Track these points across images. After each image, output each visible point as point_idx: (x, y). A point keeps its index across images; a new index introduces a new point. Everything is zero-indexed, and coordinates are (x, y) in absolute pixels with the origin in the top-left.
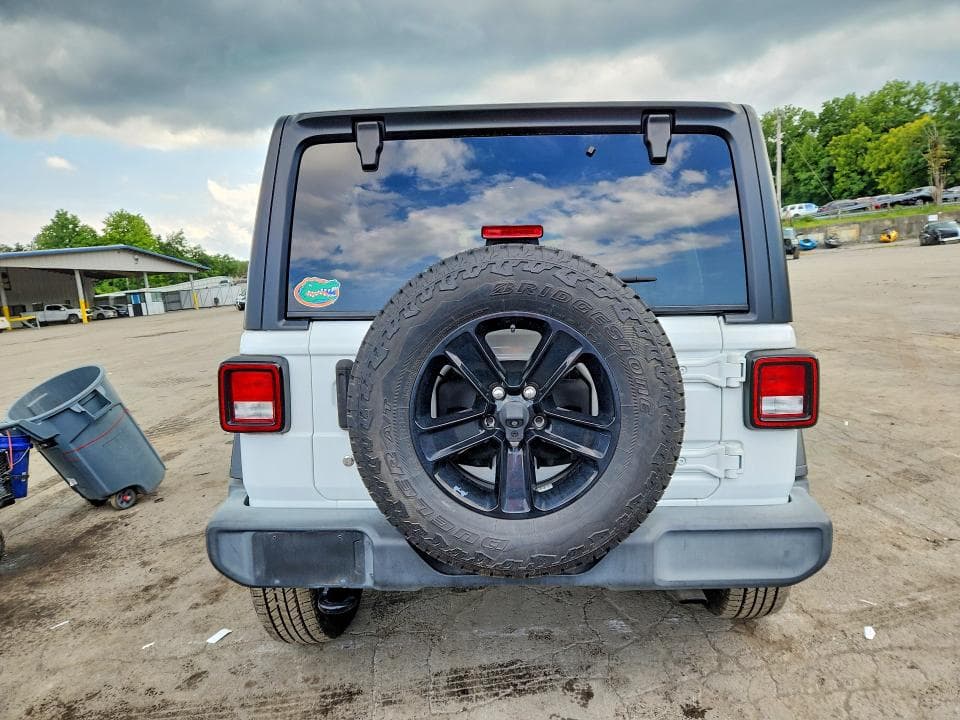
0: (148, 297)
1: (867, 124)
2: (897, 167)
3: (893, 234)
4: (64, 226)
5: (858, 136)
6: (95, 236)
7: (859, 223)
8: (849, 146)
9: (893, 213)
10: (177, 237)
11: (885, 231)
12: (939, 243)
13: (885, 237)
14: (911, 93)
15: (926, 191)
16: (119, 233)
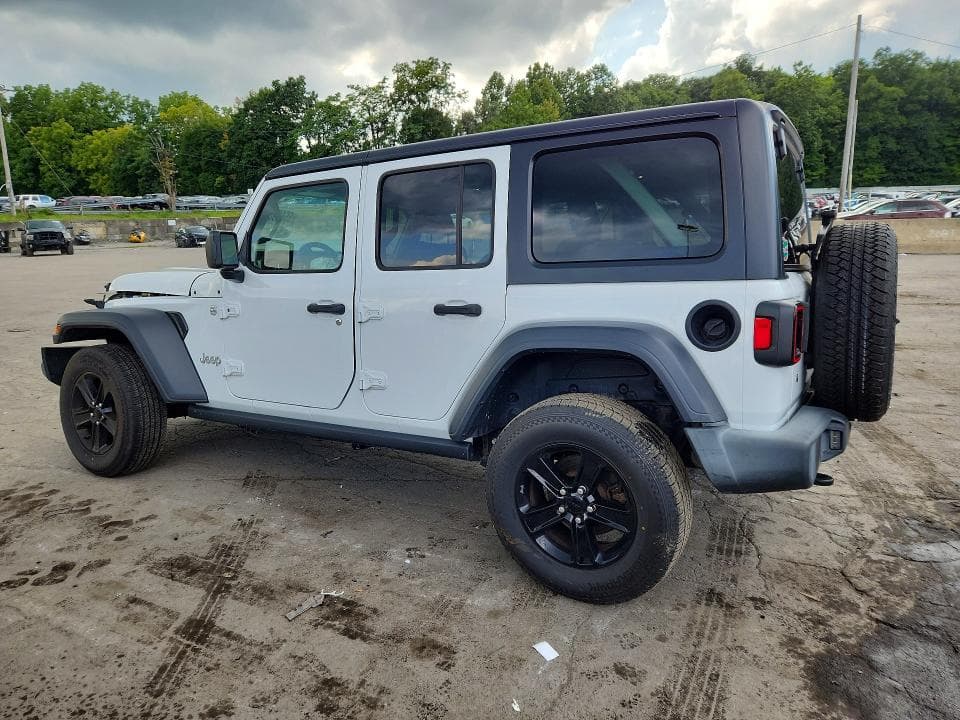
1: (67, 120)
2: (106, 170)
3: (143, 235)
5: (59, 130)
7: (105, 222)
8: (50, 140)
9: (135, 215)
11: (134, 232)
12: (196, 246)
13: (135, 237)
14: (107, 98)
15: (161, 197)
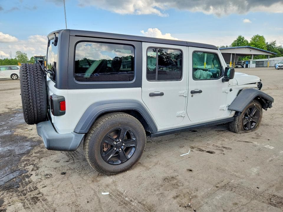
0: (251, 62)
4: (240, 40)
6: (247, 43)
10: (273, 43)
16: (255, 42)
